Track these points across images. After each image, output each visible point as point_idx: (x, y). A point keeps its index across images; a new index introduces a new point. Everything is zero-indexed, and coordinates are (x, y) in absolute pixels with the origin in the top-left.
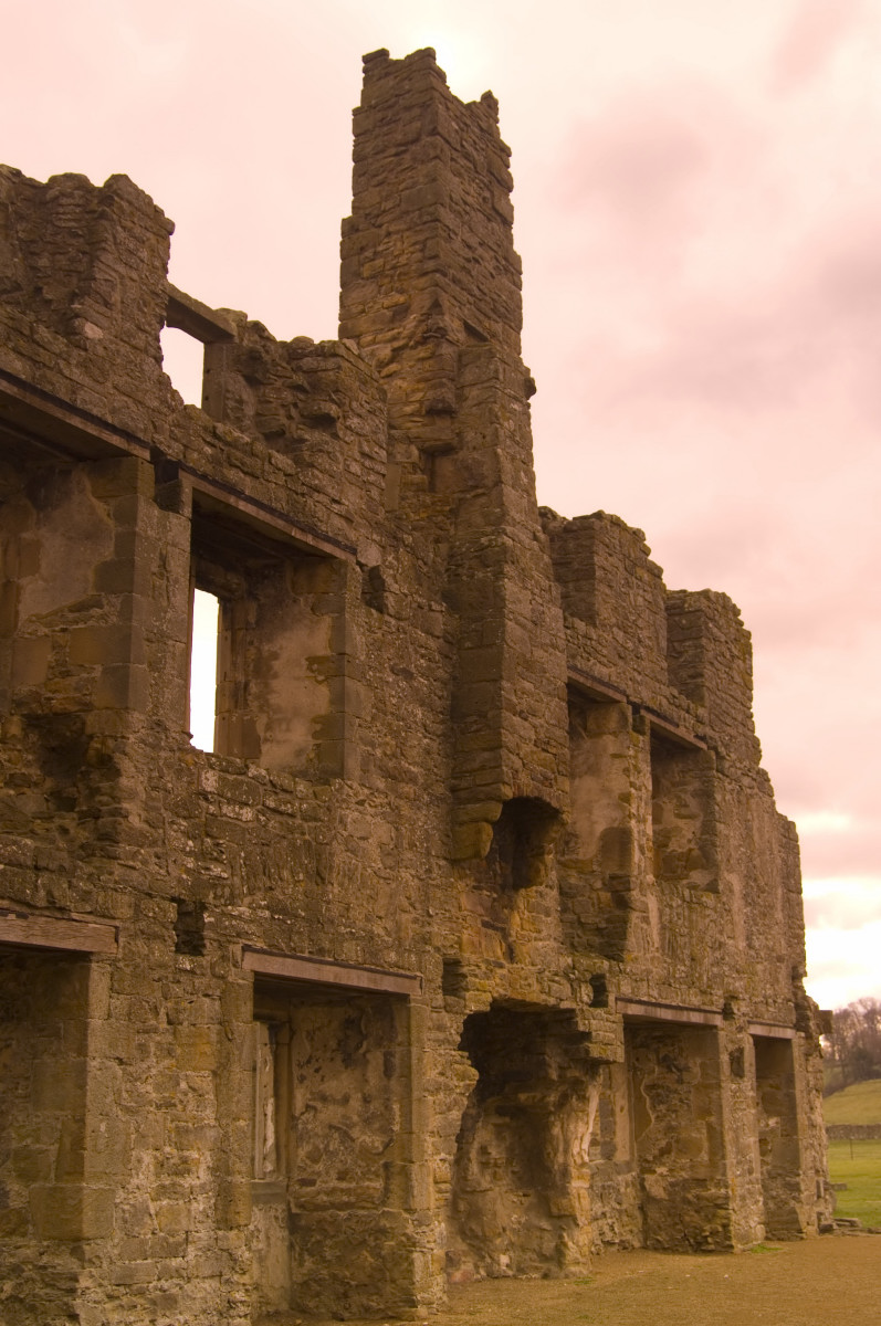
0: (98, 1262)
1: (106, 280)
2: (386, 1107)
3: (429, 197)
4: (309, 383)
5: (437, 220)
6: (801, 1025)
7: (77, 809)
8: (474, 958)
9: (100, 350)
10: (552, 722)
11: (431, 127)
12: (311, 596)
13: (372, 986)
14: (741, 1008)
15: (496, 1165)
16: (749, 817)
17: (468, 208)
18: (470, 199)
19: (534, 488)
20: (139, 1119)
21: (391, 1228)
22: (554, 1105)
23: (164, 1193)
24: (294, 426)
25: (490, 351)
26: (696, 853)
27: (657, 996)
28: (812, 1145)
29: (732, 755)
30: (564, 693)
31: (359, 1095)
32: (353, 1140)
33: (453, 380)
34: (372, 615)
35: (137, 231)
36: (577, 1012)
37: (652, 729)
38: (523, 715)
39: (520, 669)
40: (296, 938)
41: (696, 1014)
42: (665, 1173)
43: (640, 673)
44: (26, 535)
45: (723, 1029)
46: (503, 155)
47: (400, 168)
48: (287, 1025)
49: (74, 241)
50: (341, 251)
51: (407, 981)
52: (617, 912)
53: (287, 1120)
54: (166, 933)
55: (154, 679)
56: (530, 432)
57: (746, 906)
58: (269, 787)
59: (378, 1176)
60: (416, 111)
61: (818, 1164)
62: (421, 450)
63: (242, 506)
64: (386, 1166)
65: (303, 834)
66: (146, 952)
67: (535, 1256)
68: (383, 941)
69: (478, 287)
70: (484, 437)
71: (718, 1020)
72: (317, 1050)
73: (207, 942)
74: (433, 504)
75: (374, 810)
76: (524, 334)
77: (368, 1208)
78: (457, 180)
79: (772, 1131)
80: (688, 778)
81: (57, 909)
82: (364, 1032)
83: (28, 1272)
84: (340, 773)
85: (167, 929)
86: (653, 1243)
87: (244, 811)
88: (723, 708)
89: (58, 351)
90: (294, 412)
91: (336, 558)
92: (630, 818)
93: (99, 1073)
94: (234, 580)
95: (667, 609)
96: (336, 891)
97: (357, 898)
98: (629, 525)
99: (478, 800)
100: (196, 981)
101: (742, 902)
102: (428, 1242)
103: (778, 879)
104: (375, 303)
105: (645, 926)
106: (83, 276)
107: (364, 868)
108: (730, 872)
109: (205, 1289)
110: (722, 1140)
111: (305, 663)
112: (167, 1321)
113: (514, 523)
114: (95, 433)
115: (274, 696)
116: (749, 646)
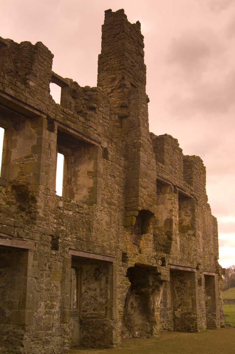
0: (29, 331)
1: (35, 70)
2: (106, 292)
3: (122, 49)
4: (89, 98)
5: (124, 55)
6: (217, 272)
7: (25, 211)
8: (130, 252)
9: (34, 89)
10: (152, 190)
11: (123, 30)
12: (88, 155)
13: (103, 260)
14: (201, 267)
15: (135, 308)
16: (204, 216)
17: (132, 52)
18: (133, 50)
19: (148, 127)
20: (41, 294)
21: (107, 324)
22: (151, 292)
23: (47, 313)
24: (85, 110)
25: (137, 90)
26: (190, 225)
27: (179, 263)
28: (219, 304)
29: (200, 200)
30: (156, 182)
31: (99, 288)
32: (97, 300)
33: (127, 98)
34: (105, 160)
35: (44, 57)
36: (158, 267)
37: (179, 192)
38: (145, 188)
39: (144, 176)
40: (83, 246)
41: (189, 268)
42: (180, 311)
43: (176, 177)
44: (13, 138)
45: (196, 273)
46: (142, 38)
47: (114, 41)
48: (80, 269)
49: (27, 59)
50: (98, 63)
51: (112, 258)
52: (169, 241)
53: (80, 295)
55: (47, 176)
56: (148, 112)
57: (203, 240)
58: (77, 206)
59: (104, 310)
60: (119, 26)
61: (221, 309)
62: (119, 117)
63: (71, 131)
64: (106, 307)
65: (86, 219)
66: (43, 249)
67: (145, 332)
68: (106, 247)
69: (135, 73)
70: (135, 114)
71: (195, 270)
72: (88, 276)
73: (59, 247)
74: (121, 131)
75: (104, 212)
76: (146, 86)
77: (101, 319)
78: (129, 44)
79: (209, 300)
80: (188, 206)
81: (20, 237)
82: (101, 272)
83: (11, 333)
84: (96, 202)
85: (49, 243)
86: (177, 329)
87: (70, 212)
88: (198, 187)
89: (22, 89)
90: (85, 106)
91: (95, 145)
92: (173, 216)
93: (30, 281)
94: (68, 151)
95: (183, 160)
96: (94, 234)
97: (99, 236)
98: (174, 138)
99: (132, 210)
100: (56, 257)
101: (202, 239)
102: (117, 328)
103: (212, 233)
104: (107, 77)
105: (176, 245)
106: (29, 69)
107: (102, 228)
108: (199, 231)
109: (57, 339)
110: (196, 302)
111: (87, 173)
112: (47, 347)
113: (143, 137)
114: (32, 111)
115: (78, 182)
116: (205, 171)
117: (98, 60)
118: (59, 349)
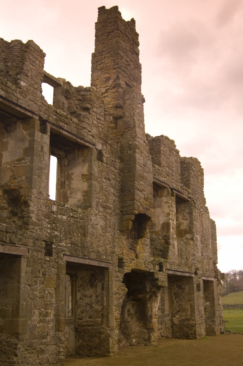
0: (23, 340)
1: (27, 69)
2: (102, 298)
3: (116, 47)
4: (82, 99)
5: (119, 54)
6: (216, 277)
7: (18, 216)
8: (127, 258)
9: (25, 89)
10: (149, 193)
11: (117, 28)
12: (82, 157)
13: (99, 265)
14: (199, 272)
15: (132, 315)
16: (202, 220)
17: (127, 51)
18: (127, 48)
19: (144, 128)
20: (35, 301)
21: (103, 332)
22: (148, 298)
23: (41, 322)
24: (78, 110)
25: (133, 90)
26: (188, 229)
27: (177, 268)
28: (219, 310)
29: (198, 202)
30: (152, 185)
31: (95, 295)
32: (93, 307)
33: (122, 98)
34: (99, 163)
35: (35, 56)
36: (155, 273)
37: (176, 195)
38: (141, 191)
39: (140, 178)
40: (78, 252)
41: (187, 274)
42: (178, 317)
43: (173, 180)
44: (4, 140)
45: (195, 278)
47: (108, 39)
48: (75, 276)
49: (18, 58)
50: (92, 62)
51: (108, 264)
52: (166, 246)
53: (75, 302)
54: (42, 250)
55: (39, 180)
56: (143, 113)
57: (201, 244)
58: (71, 210)
59: (100, 317)
60: (113, 23)
61: (220, 315)
62: (113, 118)
63: (64, 132)
64: (102, 315)
65: (80, 223)
66: (37, 255)
67: (142, 340)
68: (102, 253)
69: (129, 73)
70: (131, 114)
71: (193, 275)
72: (83, 283)
73: (53, 253)
74: (116, 132)
75: (99, 217)
76: (142, 86)
77: (97, 326)
78: (124, 43)
79: (208, 306)
80: (186, 209)
81: (12, 243)
82: (96, 278)
83: (4, 343)
84: (90, 206)
85: (42, 249)
86: (175, 336)
87: (64, 217)
88: (196, 189)
89: (13, 89)
90: (78, 107)
91: (89, 147)
92: (170, 220)
93: (23, 288)
94: (61, 153)
95: (180, 162)
96: (89, 239)
97: (95, 241)
98: (170, 139)
99: (128, 214)
100: (50, 263)
101: (200, 243)
102: (114, 335)
103: (210, 237)
104: (101, 76)
105: (174, 249)
106: (20, 68)
107: (97, 233)
108: (197, 235)
109: (52, 348)
110: (194, 308)
111: (81, 176)
112: (42, 357)
113: (139, 138)
114: (23, 112)
115: (72, 185)
116: (203, 173)
117: (91, 59)
118: (54, 358)
